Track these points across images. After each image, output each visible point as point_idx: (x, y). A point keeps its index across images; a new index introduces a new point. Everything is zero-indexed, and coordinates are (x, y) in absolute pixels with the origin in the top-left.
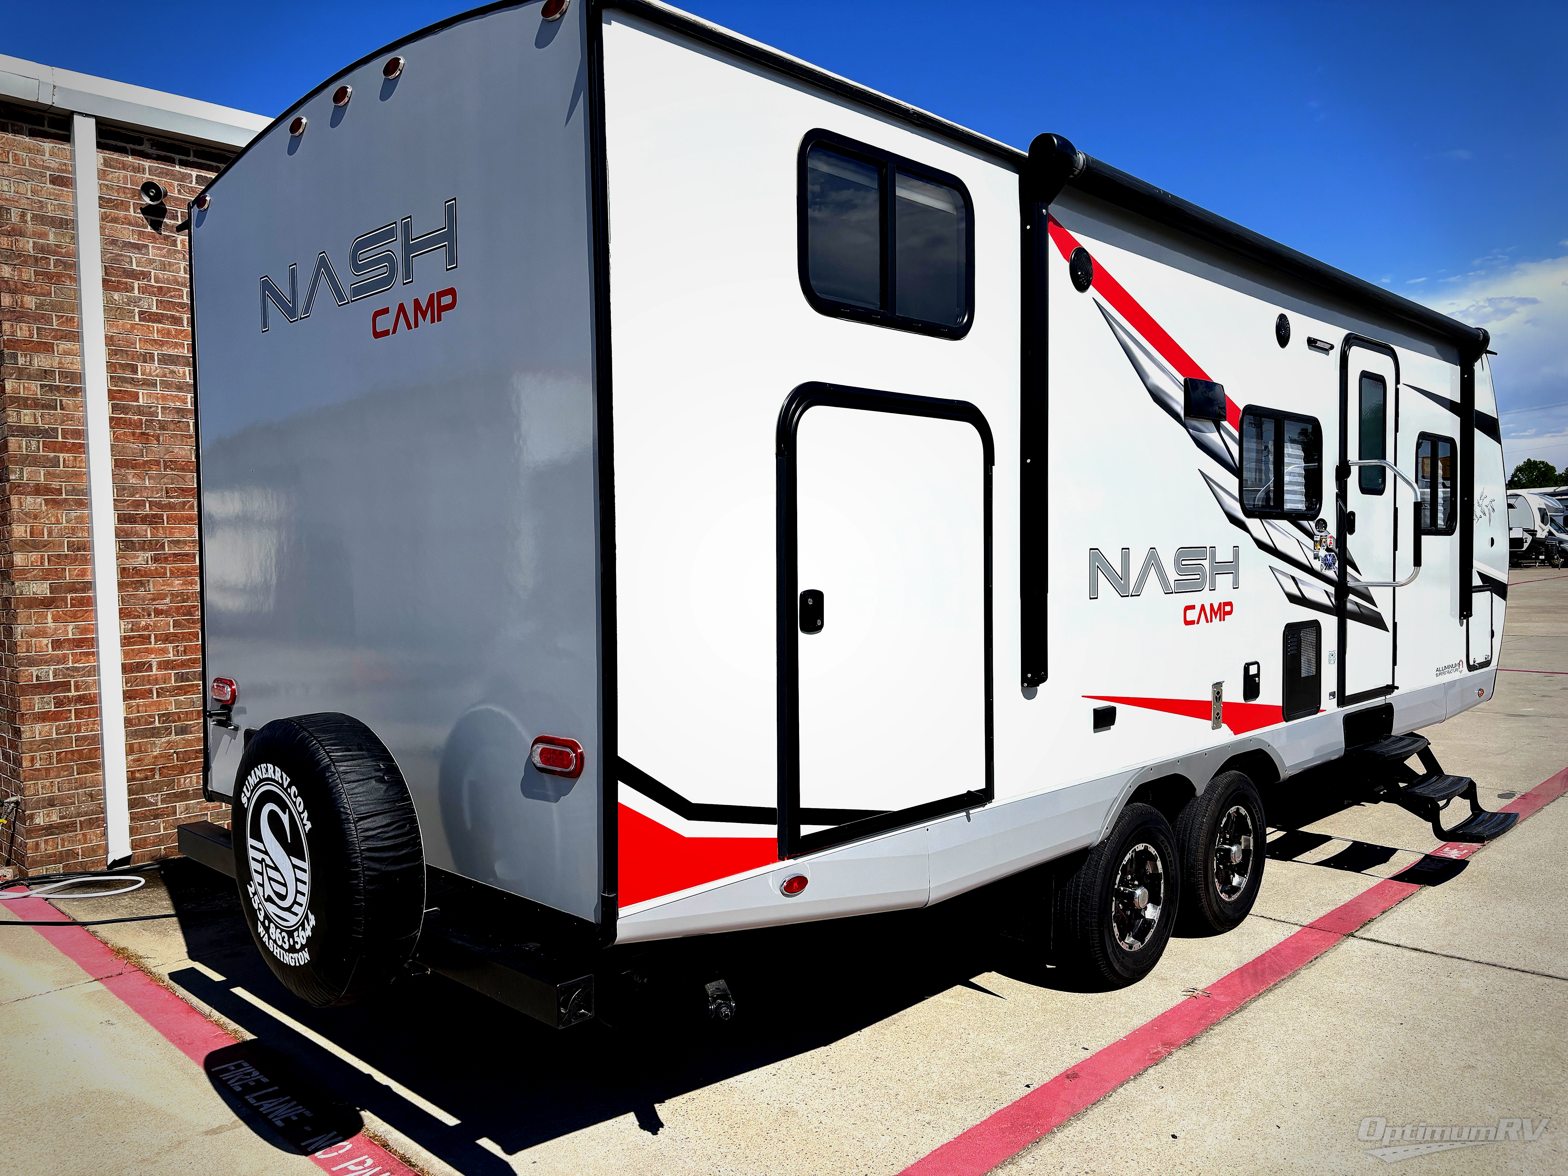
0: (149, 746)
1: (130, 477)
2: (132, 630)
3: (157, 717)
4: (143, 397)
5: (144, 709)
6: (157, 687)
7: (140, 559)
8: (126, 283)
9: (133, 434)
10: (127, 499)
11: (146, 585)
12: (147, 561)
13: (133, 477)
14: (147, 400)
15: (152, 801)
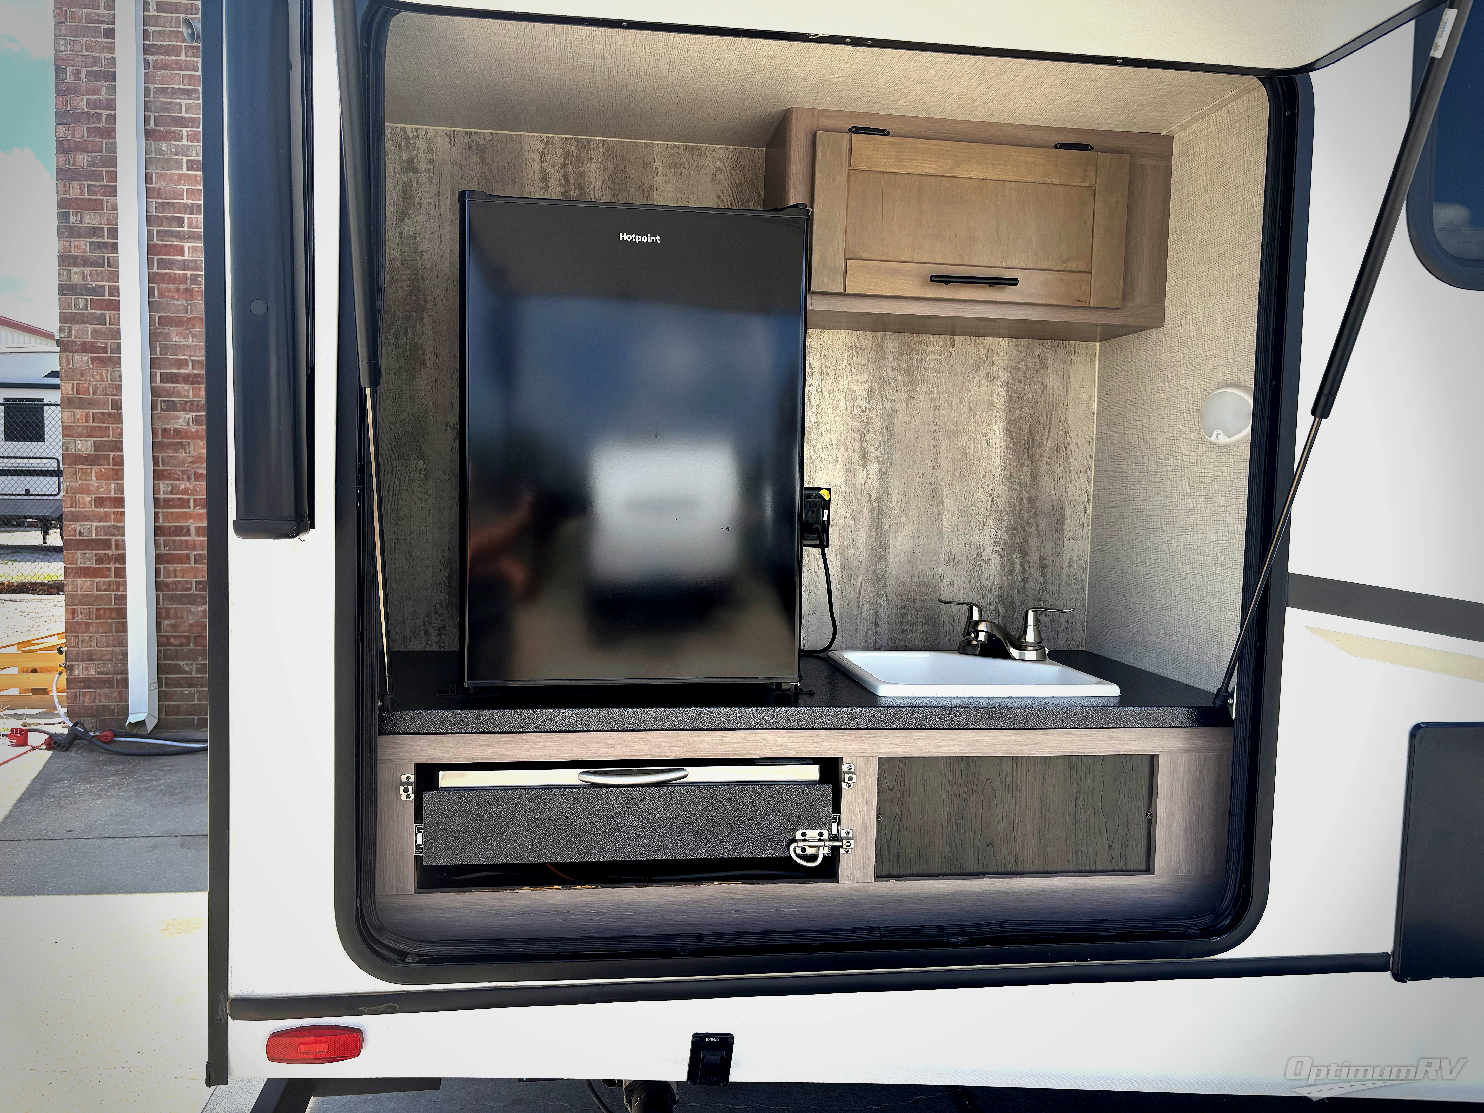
0: (185, 613)
1: (173, 335)
2: (171, 493)
3: (194, 584)
4: (189, 251)
5: (181, 574)
6: (195, 553)
7: (181, 420)
8: (174, 132)
9: (178, 290)
10: (170, 357)
11: (187, 447)
12: (188, 424)
13: (176, 335)
14: (193, 254)
15: (187, 669)
